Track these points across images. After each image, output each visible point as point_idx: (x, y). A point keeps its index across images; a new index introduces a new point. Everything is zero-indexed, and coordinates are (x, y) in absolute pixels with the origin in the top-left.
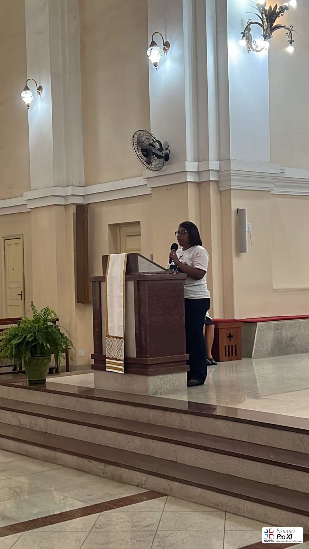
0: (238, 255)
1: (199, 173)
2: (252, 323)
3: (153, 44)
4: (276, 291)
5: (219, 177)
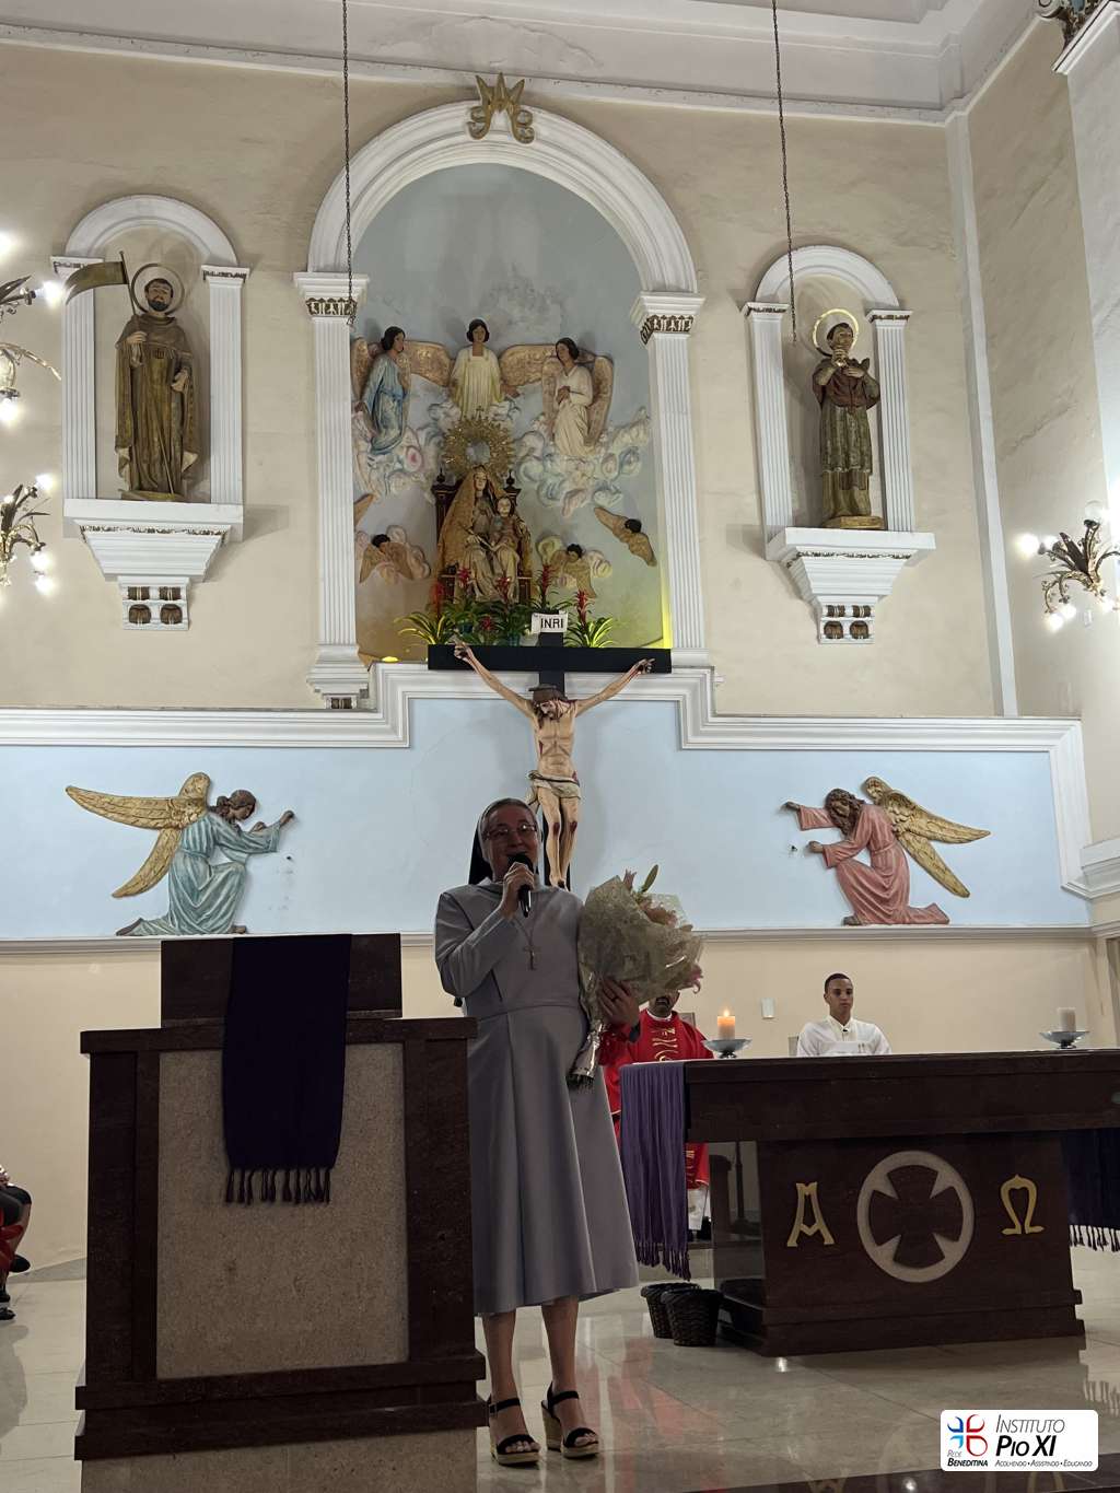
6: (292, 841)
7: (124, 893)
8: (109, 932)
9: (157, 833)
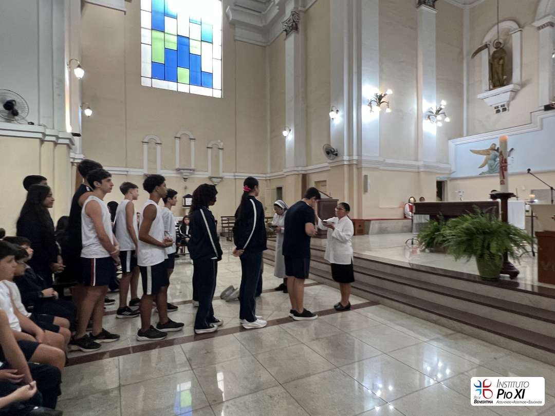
0: (364, 193)
1: (349, 161)
2: (369, 221)
3: (332, 111)
4: (381, 208)
5: (358, 162)
6: (513, 154)
7: (480, 168)
8: (477, 174)
9: (485, 156)
